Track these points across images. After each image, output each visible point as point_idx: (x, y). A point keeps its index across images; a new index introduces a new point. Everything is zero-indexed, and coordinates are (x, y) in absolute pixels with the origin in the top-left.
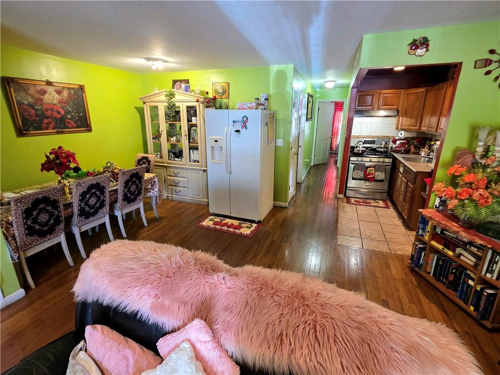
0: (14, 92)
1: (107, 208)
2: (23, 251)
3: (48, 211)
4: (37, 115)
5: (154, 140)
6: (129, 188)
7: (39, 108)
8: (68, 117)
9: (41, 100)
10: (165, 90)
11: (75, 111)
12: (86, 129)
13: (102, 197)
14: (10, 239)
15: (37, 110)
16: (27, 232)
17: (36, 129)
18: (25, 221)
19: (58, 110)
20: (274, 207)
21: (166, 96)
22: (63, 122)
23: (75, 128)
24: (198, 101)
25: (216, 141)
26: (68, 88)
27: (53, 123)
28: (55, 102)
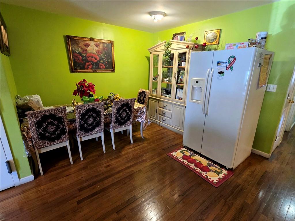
0: (71, 45)
1: (102, 127)
2: (38, 149)
3: (54, 124)
4: (82, 60)
5: (154, 80)
6: (120, 114)
7: (84, 55)
8: (101, 62)
9: (86, 50)
10: (165, 41)
11: (106, 58)
12: (111, 70)
13: (98, 119)
14: (28, 140)
15: (83, 57)
16: (39, 137)
17: (81, 68)
18: (37, 129)
19: (96, 57)
20: (252, 154)
21: (165, 46)
22: (98, 65)
23: (104, 69)
24: (188, 47)
25: (197, 82)
26: (103, 43)
27: (91, 65)
28: (94, 52)
